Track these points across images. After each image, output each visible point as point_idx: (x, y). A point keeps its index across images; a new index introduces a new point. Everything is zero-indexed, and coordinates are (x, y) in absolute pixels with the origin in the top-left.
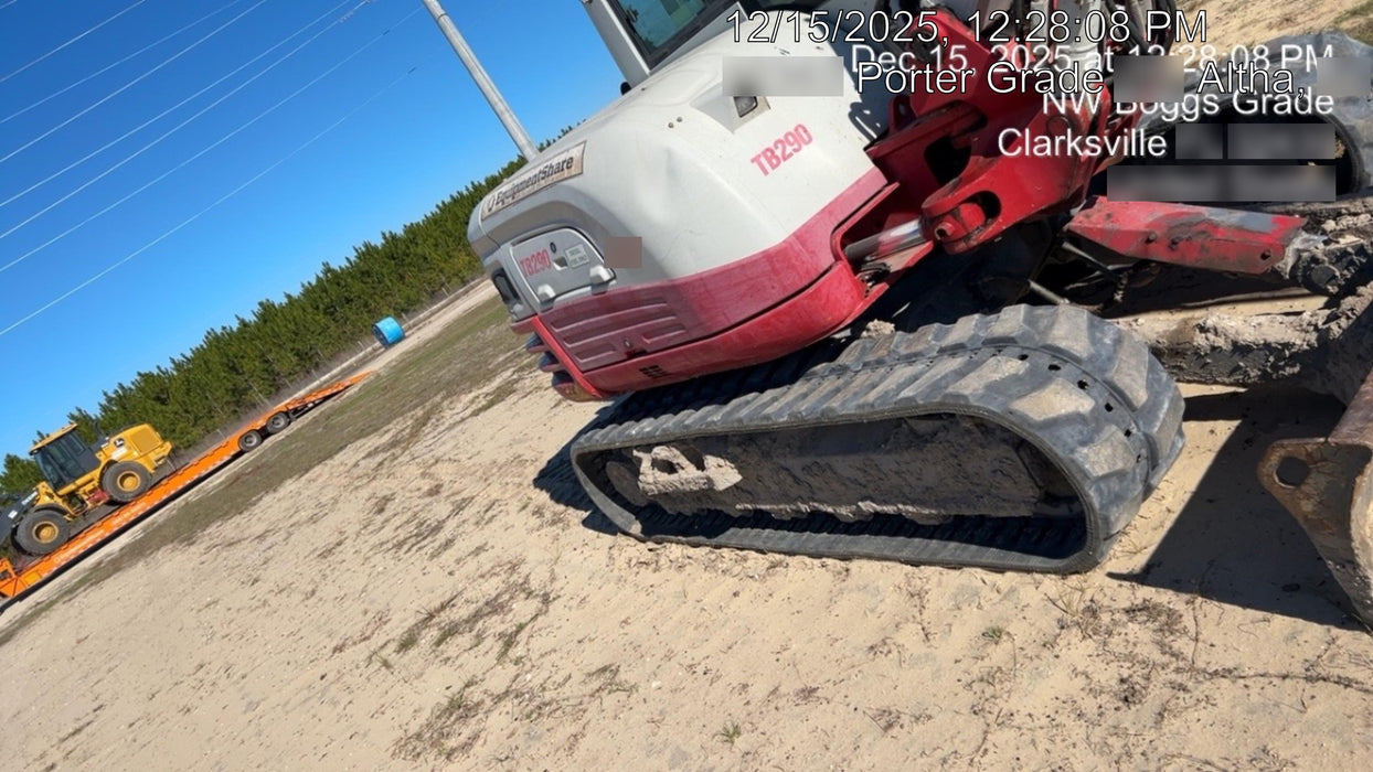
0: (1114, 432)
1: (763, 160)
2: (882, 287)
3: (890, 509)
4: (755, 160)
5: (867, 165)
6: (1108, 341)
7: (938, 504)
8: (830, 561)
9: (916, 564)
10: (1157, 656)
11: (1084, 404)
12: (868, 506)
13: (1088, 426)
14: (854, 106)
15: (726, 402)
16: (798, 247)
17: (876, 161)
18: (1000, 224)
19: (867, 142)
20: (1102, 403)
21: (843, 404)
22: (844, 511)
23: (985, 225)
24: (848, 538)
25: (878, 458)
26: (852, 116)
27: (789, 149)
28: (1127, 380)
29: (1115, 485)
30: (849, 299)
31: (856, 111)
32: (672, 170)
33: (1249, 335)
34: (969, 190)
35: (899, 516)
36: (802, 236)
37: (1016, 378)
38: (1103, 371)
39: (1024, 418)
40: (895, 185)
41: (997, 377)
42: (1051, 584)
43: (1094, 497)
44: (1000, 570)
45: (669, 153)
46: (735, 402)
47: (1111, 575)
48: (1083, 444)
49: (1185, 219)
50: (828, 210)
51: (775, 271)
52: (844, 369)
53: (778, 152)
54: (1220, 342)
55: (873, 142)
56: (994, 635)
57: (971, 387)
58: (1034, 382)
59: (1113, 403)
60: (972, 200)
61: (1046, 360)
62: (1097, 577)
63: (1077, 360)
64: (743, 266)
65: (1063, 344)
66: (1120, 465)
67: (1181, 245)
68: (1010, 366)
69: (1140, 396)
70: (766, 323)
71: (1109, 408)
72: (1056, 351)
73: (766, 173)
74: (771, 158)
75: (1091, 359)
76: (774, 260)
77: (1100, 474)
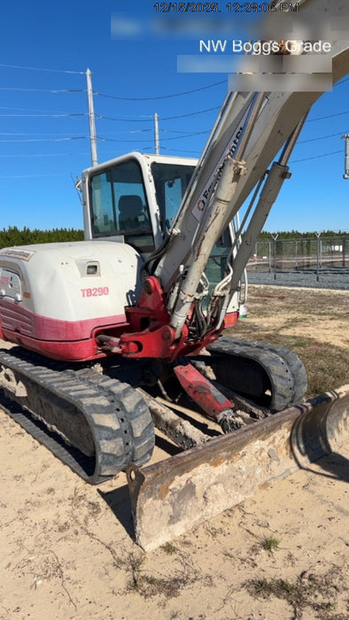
0: (120, 441)
1: (86, 292)
2: (104, 355)
3: (59, 432)
4: (83, 290)
5: (123, 312)
6: (141, 410)
7: (71, 438)
8: (36, 441)
9: (56, 456)
10: (82, 521)
11: (116, 426)
12: (54, 428)
13: (113, 434)
14: (131, 291)
15: (36, 365)
16: (79, 326)
17: (126, 313)
18: (140, 355)
19: (127, 305)
20: (124, 429)
21: (58, 387)
22: (49, 426)
23: (136, 352)
24: (47, 436)
25: (64, 412)
26: (127, 294)
27: (97, 293)
28: (136, 426)
29: (111, 459)
30: (88, 353)
31: (130, 293)
32: (53, 278)
33: (188, 434)
34: (137, 339)
35: (60, 436)
36: (82, 323)
37: (102, 407)
38: (132, 419)
39: (93, 421)
40: (128, 324)
41: (97, 403)
42: (81, 483)
43: (100, 459)
44: (74, 471)
45: (55, 272)
46: (38, 367)
47: (98, 490)
48: (106, 439)
49: (204, 386)
50: (98, 320)
51: (67, 330)
52: (74, 376)
53: (93, 292)
54: (182, 431)
55: (129, 306)
56: (51, 490)
57: (87, 402)
58: (106, 410)
59: (128, 431)
60: (135, 342)
61: (117, 406)
62: (94, 488)
63: (126, 412)
64: (57, 322)
65: (125, 404)
66: (115, 453)
67: (197, 394)
68: (104, 402)
69: (138, 433)
70: (55, 345)
71: (126, 432)
72: (122, 405)
73: (84, 296)
74: (89, 293)
75: (131, 413)
76: (69, 326)
77: (106, 452)
